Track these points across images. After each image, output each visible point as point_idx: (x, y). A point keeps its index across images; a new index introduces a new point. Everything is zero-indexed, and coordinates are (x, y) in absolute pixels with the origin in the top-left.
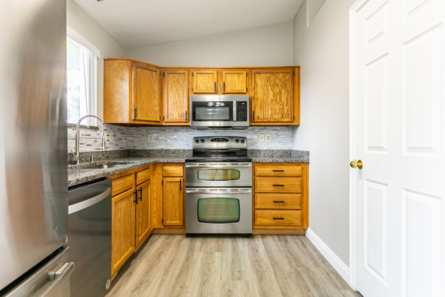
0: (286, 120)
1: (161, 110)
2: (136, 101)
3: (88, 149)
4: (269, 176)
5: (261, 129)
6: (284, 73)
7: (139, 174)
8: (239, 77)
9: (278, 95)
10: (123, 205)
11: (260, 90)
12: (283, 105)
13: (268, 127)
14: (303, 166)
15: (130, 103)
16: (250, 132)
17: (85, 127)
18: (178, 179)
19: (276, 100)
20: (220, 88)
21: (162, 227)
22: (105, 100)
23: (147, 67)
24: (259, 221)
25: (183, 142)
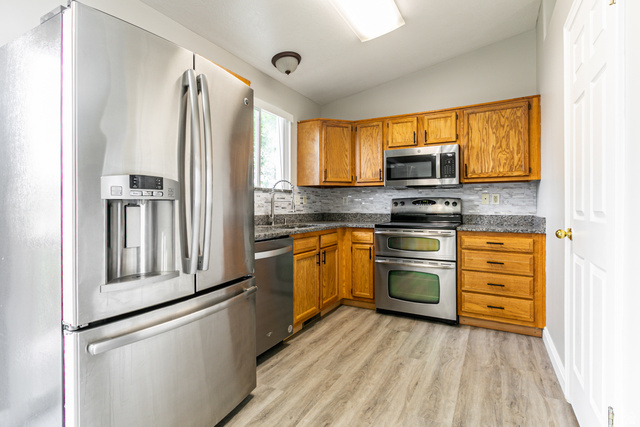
0: (516, 174)
1: (353, 169)
2: (326, 163)
3: (283, 212)
4: (482, 250)
5: (484, 188)
6: (513, 108)
7: (323, 238)
8: (446, 121)
9: (504, 140)
10: (305, 264)
11: (476, 136)
12: (512, 153)
13: (495, 184)
14: (536, 238)
15: (321, 165)
16: (468, 192)
17: (280, 191)
18: (368, 246)
19: (501, 146)
20: (421, 138)
21: (351, 298)
22: (298, 163)
23: (338, 124)
24: (467, 306)
25: (381, 204)
